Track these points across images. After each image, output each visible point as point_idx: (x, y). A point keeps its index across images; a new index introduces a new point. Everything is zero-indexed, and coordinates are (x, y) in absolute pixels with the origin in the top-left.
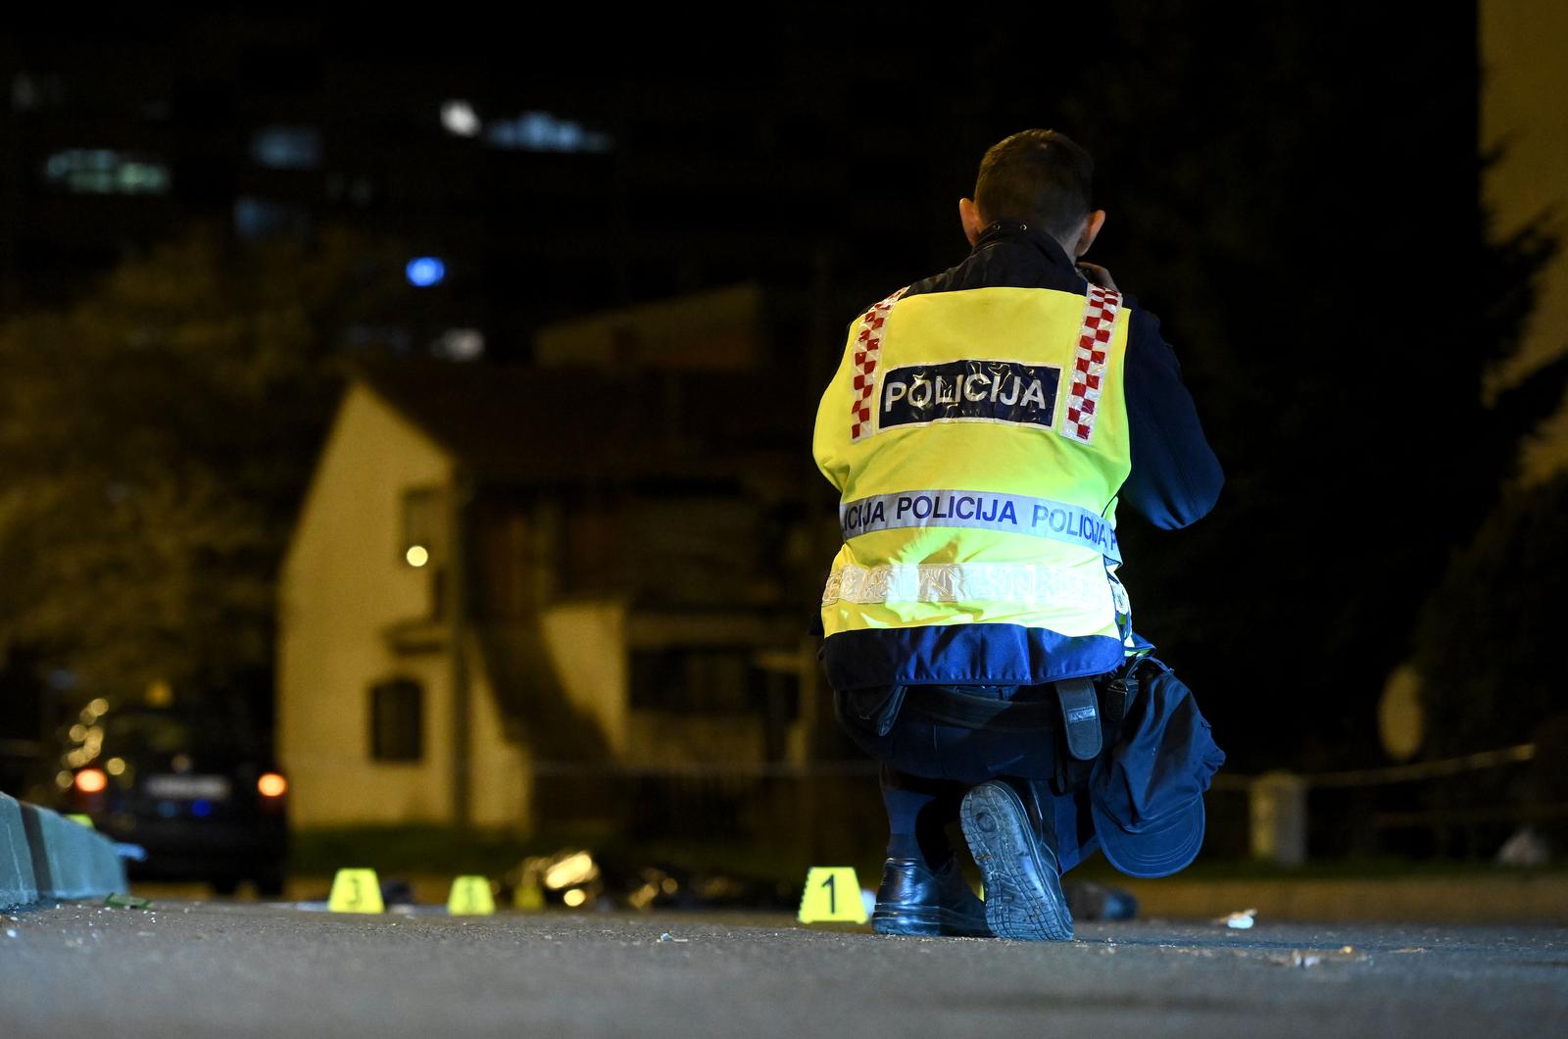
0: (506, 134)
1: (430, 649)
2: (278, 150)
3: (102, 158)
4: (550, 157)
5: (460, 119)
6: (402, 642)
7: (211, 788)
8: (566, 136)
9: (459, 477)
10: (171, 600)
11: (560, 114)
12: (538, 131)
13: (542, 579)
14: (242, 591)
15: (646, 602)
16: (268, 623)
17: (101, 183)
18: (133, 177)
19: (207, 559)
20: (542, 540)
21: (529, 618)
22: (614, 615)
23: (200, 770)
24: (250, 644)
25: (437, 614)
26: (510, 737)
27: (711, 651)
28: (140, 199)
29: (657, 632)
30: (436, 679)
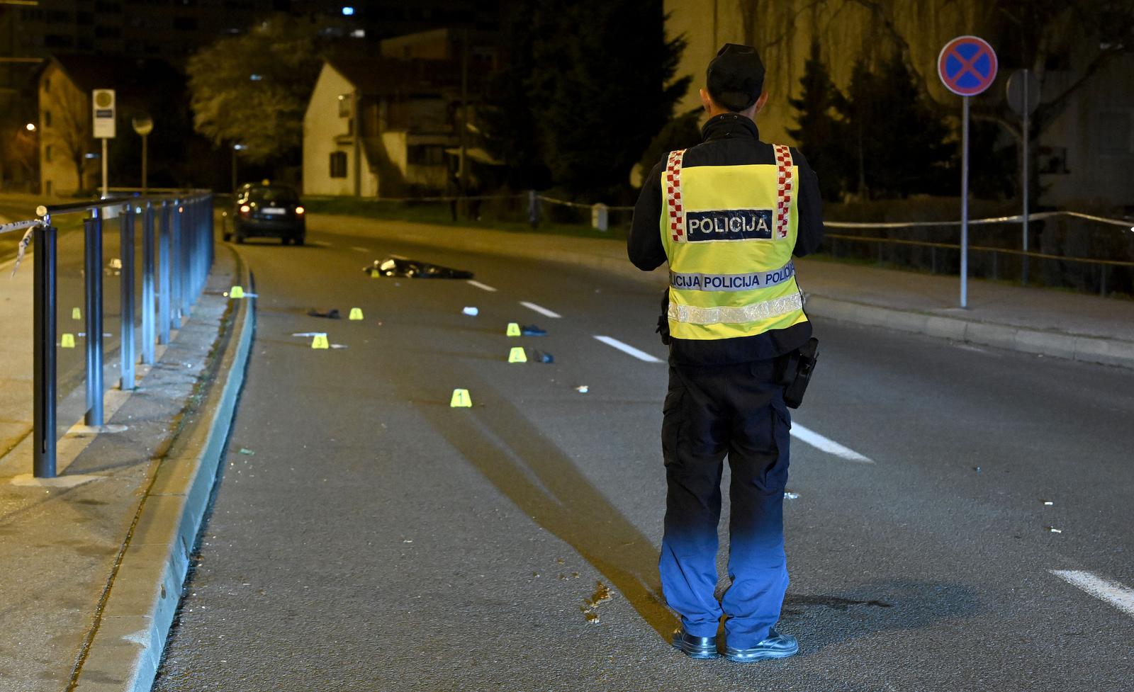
1: (349, 143)
6: (340, 141)
7: (281, 211)
9: (356, 92)
10: (270, 126)
13: (382, 124)
14: (292, 124)
15: (413, 131)
16: (300, 134)
19: (281, 114)
20: (382, 112)
21: (378, 136)
22: (404, 135)
23: (277, 206)
24: (295, 140)
25: (350, 134)
26: (372, 171)
27: (433, 146)
29: (417, 140)
30: (350, 152)
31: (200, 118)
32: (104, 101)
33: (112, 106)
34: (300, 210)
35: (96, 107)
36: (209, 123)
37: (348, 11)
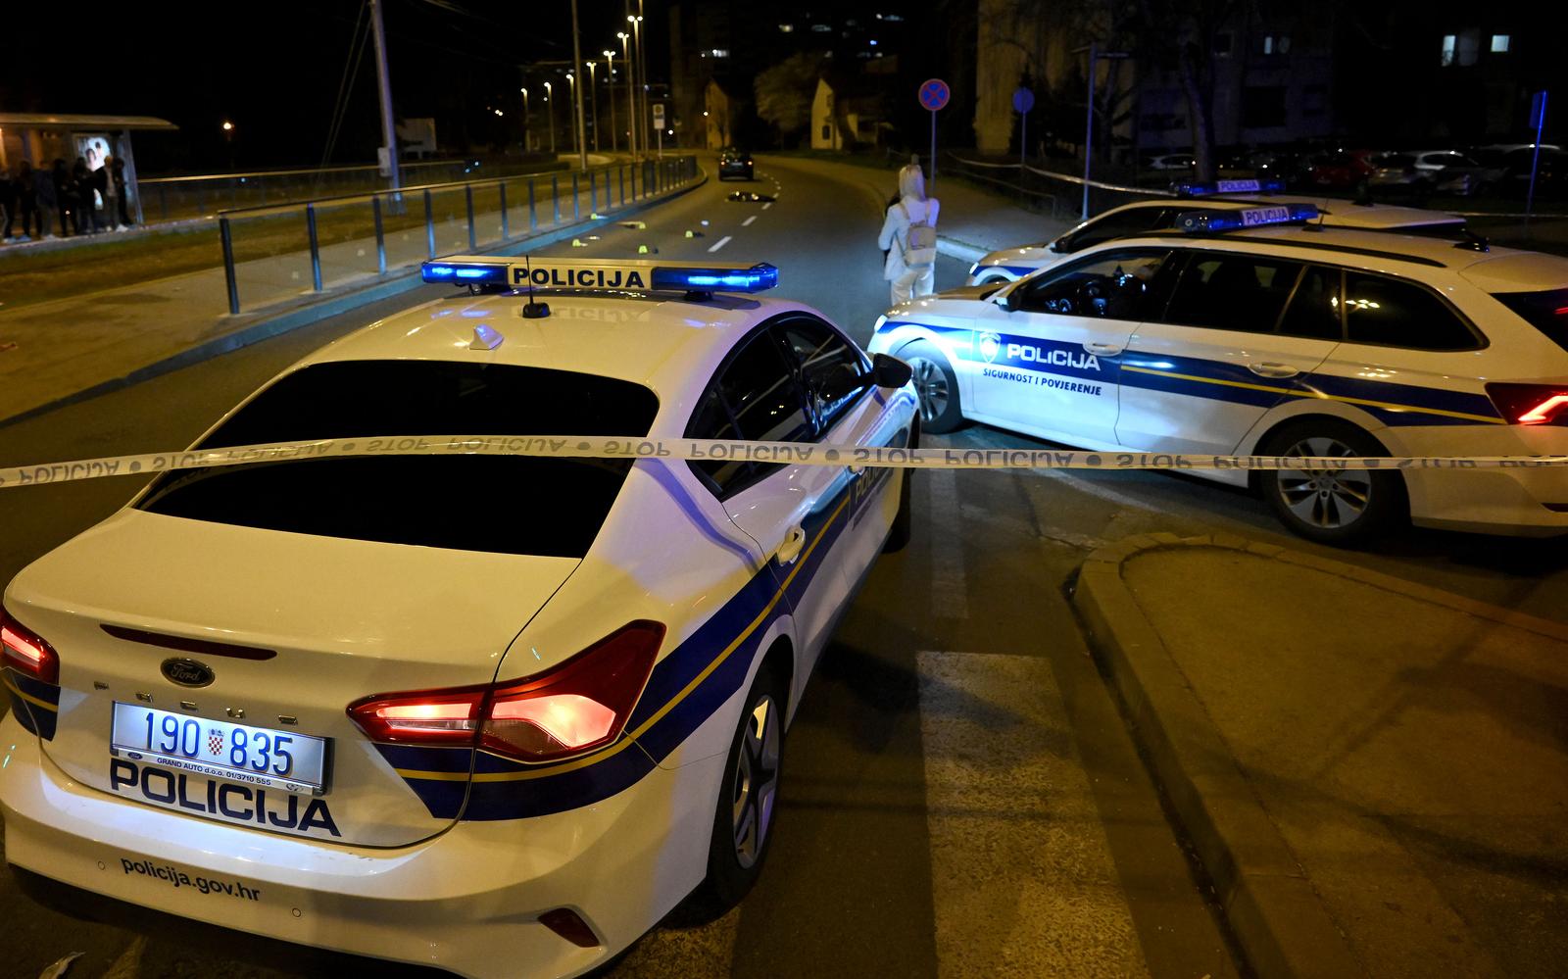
0: (887, 19)
1: (831, 121)
2: (849, 23)
3: (821, 26)
4: (894, 22)
5: (879, 16)
6: (827, 119)
7: (740, 164)
8: (897, 19)
9: (834, 94)
10: (795, 112)
11: (896, 14)
12: (893, 18)
13: (847, 110)
15: (861, 113)
17: (821, 30)
18: (827, 29)
19: (801, 106)
20: (847, 103)
21: (845, 116)
22: (856, 116)
23: (739, 161)
24: (807, 120)
25: (832, 116)
26: (841, 135)
27: (870, 121)
28: (827, 32)
29: (863, 119)
30: (831, 125)
31: (760, 110)
32: (658, 110)
33: (662, 113)
34: (750, 163)
35: (655, 113)
36: (766, 112)
37: (873, 42)
